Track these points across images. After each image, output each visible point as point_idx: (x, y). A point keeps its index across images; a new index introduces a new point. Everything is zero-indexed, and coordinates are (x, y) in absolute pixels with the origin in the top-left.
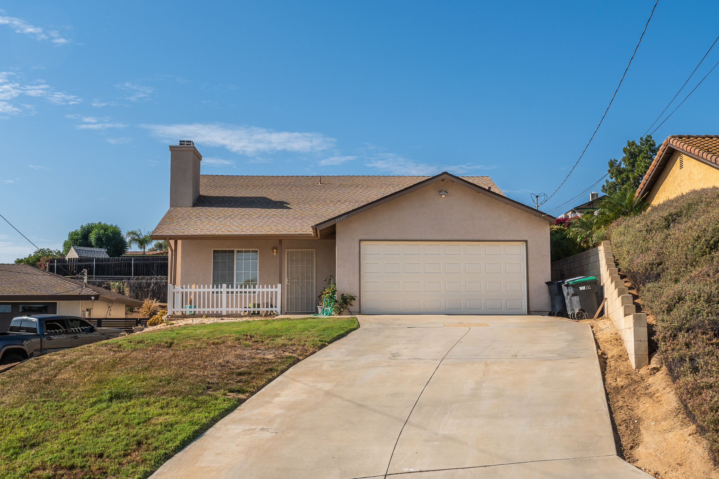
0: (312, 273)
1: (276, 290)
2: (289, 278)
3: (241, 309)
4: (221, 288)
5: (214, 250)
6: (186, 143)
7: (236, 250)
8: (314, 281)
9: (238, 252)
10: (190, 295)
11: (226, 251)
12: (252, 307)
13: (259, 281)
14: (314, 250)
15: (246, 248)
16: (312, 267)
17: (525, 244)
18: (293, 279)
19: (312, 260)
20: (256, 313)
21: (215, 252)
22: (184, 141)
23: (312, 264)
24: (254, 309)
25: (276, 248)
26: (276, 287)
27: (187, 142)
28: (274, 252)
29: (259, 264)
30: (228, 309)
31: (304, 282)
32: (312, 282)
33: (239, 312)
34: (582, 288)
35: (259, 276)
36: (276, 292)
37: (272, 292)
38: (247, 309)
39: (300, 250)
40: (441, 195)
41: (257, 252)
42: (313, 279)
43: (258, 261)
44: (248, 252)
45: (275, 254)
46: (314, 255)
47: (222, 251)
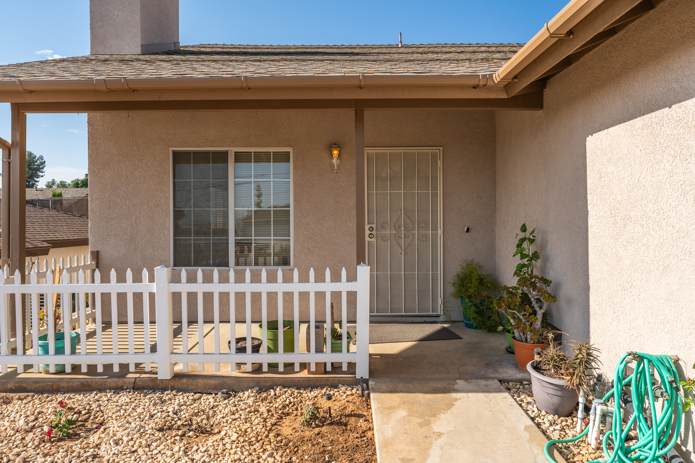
0: (434, 211)
1: (352, 286)
2: (374, 226)
4: (152, 279)
5: (174, 153)
7: (232, 150)
8: (440, 232)
9: (240, 158)
10: (42, 304)
11: (207, 153)
13: (295, 234)
14: (438, 151)
15: (258, 146)
16: (435, 196)
18: (383, 227)
19: (435, 178)
23: (435, 188)
25: (337, 145)
26: (352, 277)
28: (332, 155)
29: (295, 189)
31: (413, 235)
32: (435, 236)
35: (295, 221)
36: (352, 296)
37: (336, 295)
39: (400, 150)
41: (284, 158)
42: (435, 228)
43: (291, 180)
44: (261, 158)
45: (335, 161)
46: (440, 164)
47: (195, 153)
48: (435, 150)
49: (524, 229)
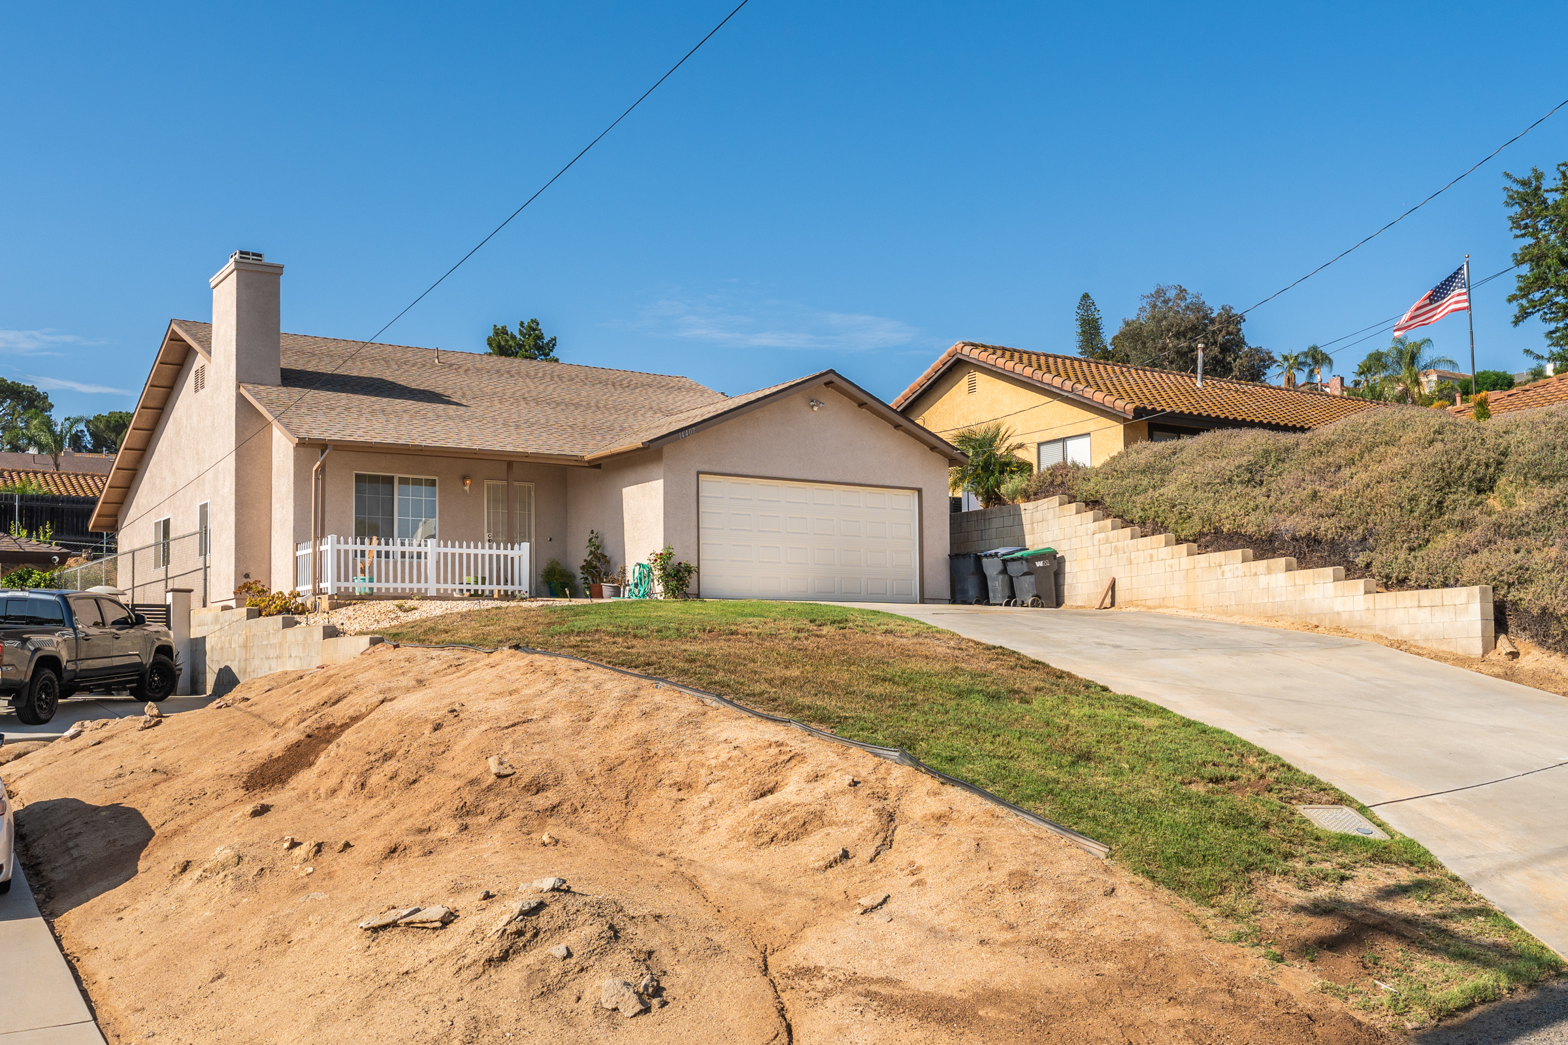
0: (530, 526)
1: (519, 553)
2: (491, 534)
3: (454, 587)
5: (356, 475)
6: (251, 257)
7: (394, 476)
8: (534, 540)
9: (403, 481)
11: (378, 477)
12: (472, 582)
14: (532, 485)
15: (415, 475)
16: (529, 515)
17: (916, 494)
18: (498, 535)
19: (530, 504)
20: (480, 593)
21: (359, 478)
22: (248, 253)
23: (530, 509)
24: (476, 587)
27: (254, 254)
28: (465, 484)
30: (439, 586)
33: (449, 592)
34: (1039, 564)
38: (465, 587)
40: (812, 407)
41: (433, 483)
43: (437, 499)
44: (417, 482)
45: (467, 488)
46: (533, 494)
47: (370, 476)
48: (527, 484)
49: (592, 532)
